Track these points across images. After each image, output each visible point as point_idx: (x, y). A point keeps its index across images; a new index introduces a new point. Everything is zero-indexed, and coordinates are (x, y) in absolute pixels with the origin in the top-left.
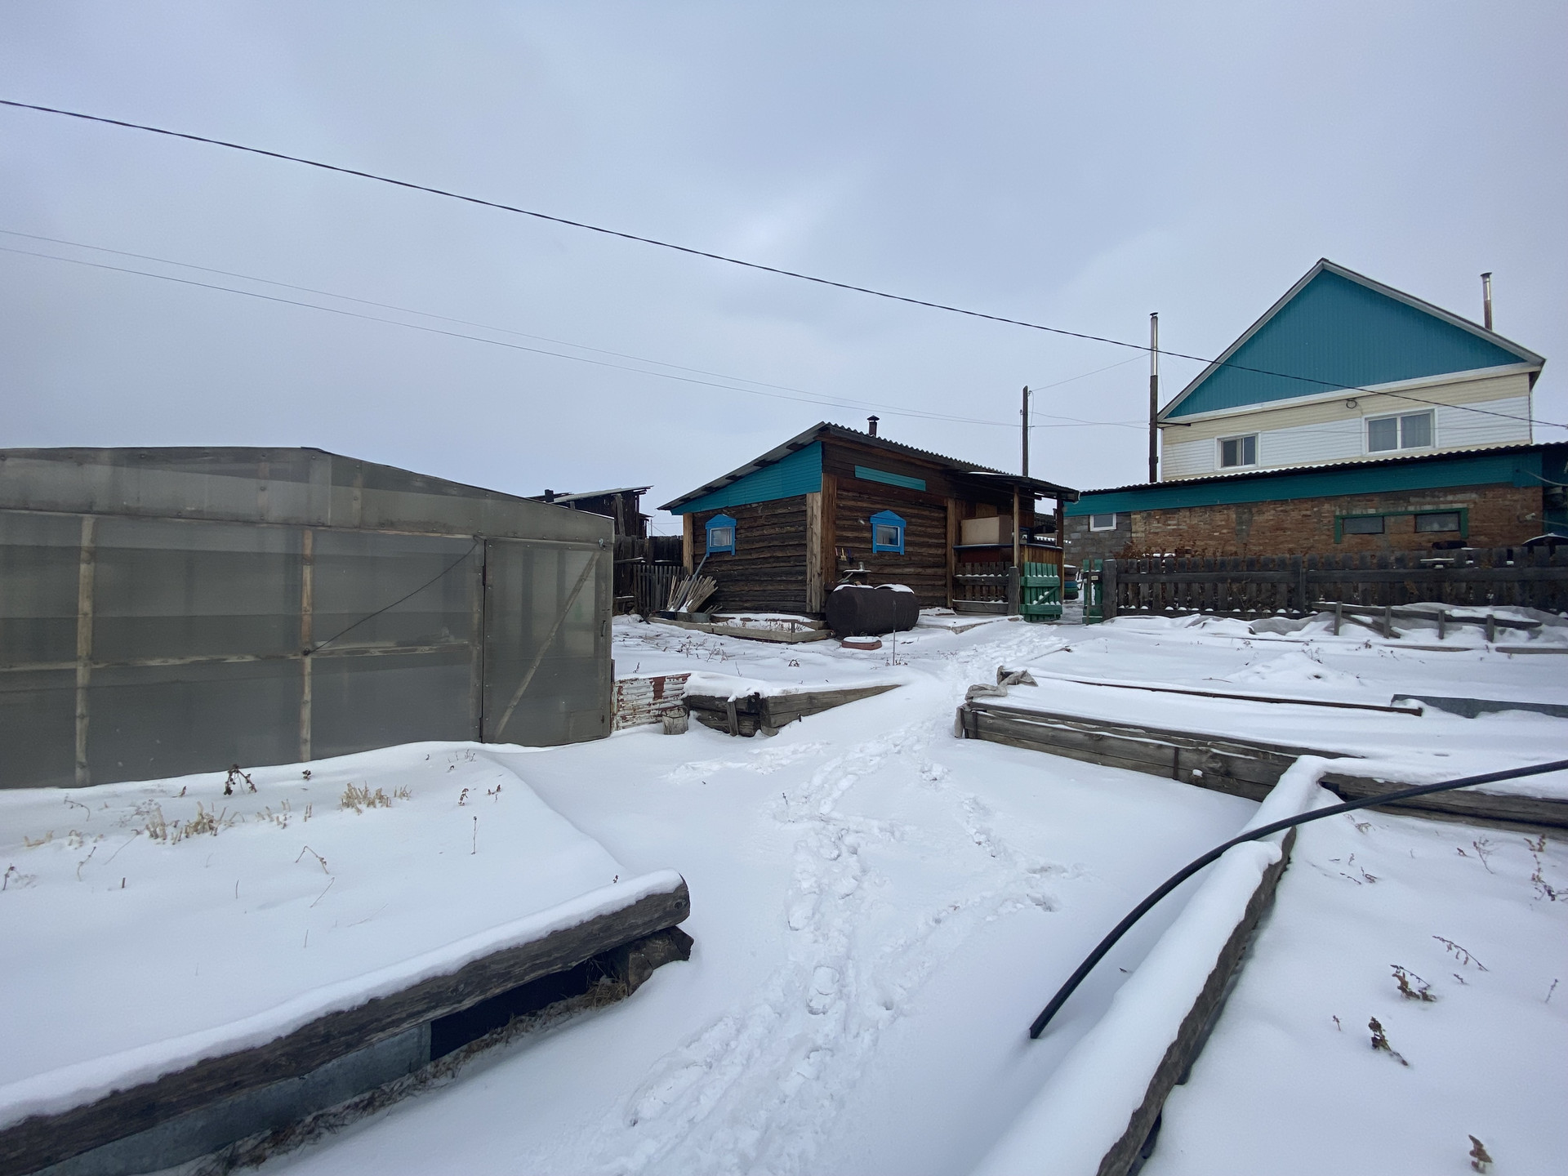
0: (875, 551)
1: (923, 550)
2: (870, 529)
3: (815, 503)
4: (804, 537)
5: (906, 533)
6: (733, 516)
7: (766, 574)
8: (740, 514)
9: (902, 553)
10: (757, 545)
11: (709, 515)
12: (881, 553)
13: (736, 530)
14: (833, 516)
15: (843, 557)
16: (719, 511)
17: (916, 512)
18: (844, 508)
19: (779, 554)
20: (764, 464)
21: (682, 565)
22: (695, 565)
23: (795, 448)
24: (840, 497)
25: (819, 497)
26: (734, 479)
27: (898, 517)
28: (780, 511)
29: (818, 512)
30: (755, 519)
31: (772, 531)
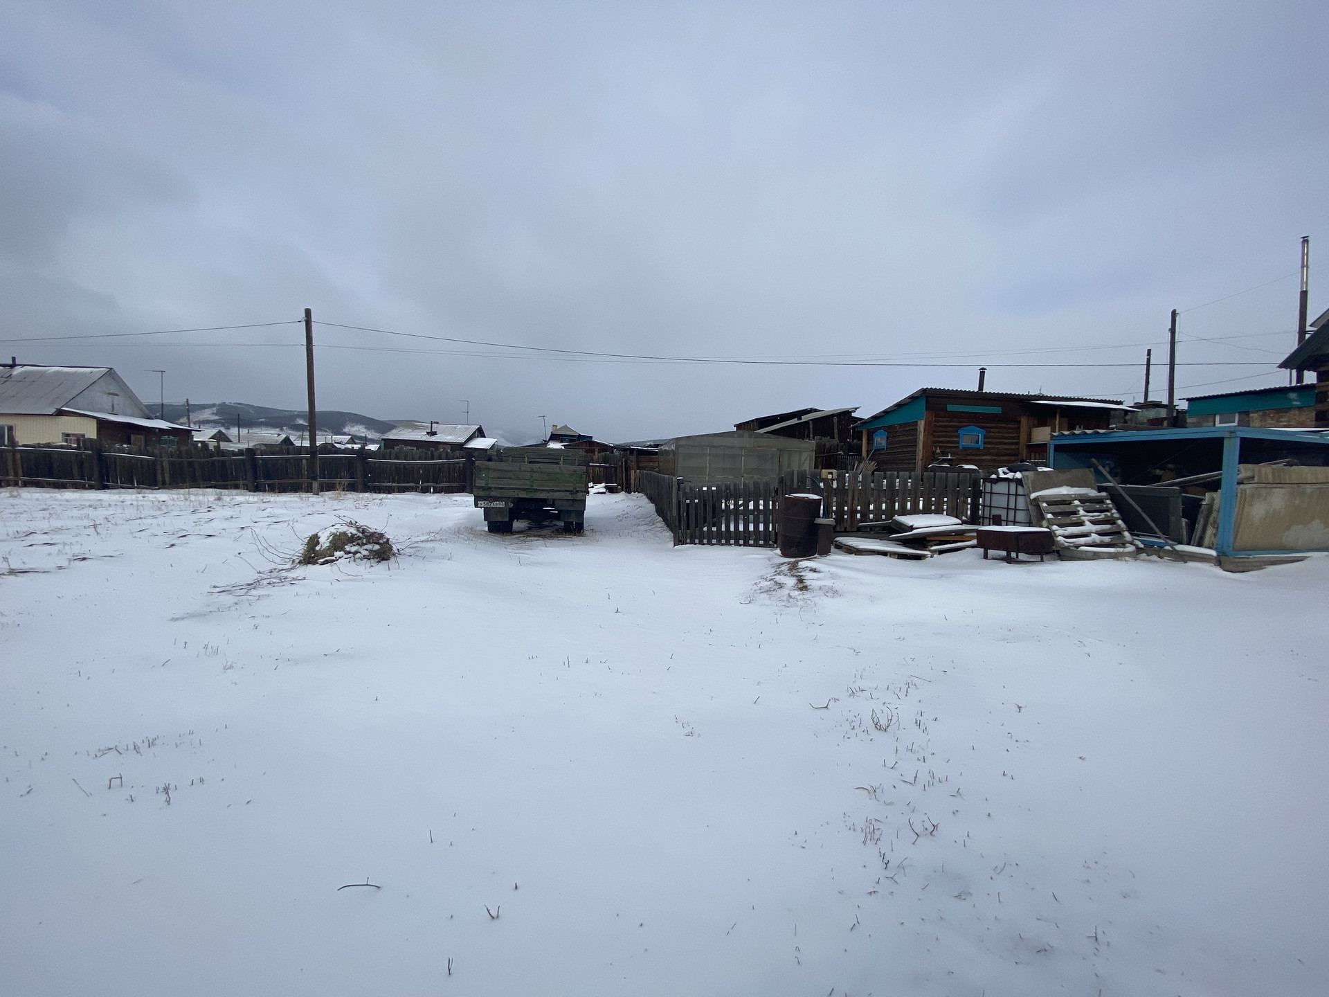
0: (961, 448)
1: (999, 446)
2: (958, 436)
3: (921, 425)
4: (916, 441)
5: (985, 437)
6: (885, 431)
7: (900, 460)
8: (890, 430)
9: (982, 448)
10: (897, 446)
11: (875, 430)
12: (965, 449)
13: (887, 438)
14: (931, 431)
15: (938, 451)
16: (880, 428)
17: (995, 425)
18: (940, 426)
19: (906, 450)
20: (899, 406)
21: (861, 455)
22: (868, 455)
23: (913, 398)
24: (935, 421)
25: (923, 422)
26: (886, 412)
27: (979, 429)
28: (907, 429)
29: (922, 430)
30: (896, 432)
31: (903, 439)
